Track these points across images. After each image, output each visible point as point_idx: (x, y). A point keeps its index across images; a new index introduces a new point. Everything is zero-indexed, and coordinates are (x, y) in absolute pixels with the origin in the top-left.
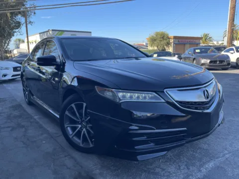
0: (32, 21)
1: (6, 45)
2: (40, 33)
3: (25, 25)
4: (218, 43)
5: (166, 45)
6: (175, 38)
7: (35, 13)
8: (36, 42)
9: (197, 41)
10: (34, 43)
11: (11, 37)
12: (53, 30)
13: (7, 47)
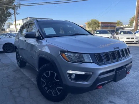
0: (18, 12)
1: (3, 26)
2: (22, 19)
3: (14, 15)
4: (125, 26)
5: (97, 27)
6: (102, 23)
7: (20, 8)
8: (20, 25)
9: (115, 25)
10: (19, 25)
11: (5, 22)
12: (30, 18)
13: (3, 28)
